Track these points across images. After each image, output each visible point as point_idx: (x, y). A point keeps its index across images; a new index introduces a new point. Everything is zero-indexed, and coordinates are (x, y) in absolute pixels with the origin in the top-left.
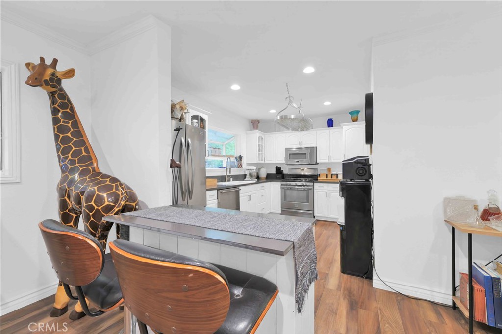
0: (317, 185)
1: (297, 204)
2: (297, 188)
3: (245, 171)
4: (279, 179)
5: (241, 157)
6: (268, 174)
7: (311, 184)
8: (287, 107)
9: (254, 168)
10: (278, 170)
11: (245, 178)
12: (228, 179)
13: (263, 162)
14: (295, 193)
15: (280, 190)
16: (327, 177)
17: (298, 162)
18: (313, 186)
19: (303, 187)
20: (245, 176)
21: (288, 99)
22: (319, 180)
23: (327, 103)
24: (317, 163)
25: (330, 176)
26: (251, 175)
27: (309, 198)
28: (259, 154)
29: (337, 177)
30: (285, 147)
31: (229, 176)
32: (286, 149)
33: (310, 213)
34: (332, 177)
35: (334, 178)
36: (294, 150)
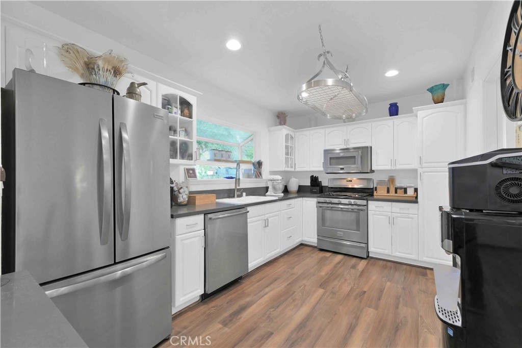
0: (372, 205)
1: (341, 231)
2: (342, 208)
3: (267, 182)
4: (315, 193)
5: (260, 164)
6: (300, 187)
7: (364, 202)
8: (321, 71)
9: (279, 177)
10: (315, 180)
11: (267, 191)
12: (239, 193)
13: (293, 169)
14: (339, 215)
15: (316, 209)
16: (388, 192)
17: (343, 169)
18: (367, 205)
19: (350, 207)
20: (267, 189)
21: (322, 59)
22: (375, 197)
23: (392, 73)
24: (372, 171)
25: (392, 190)
26: (274, 188)
27: (361, 223)
28: (287, 159)
29: (405, 192)
30: (324, 149)
31: (239, 190)
32: (325, 151)
33: (362, 247)
34: (396, 192)
35: (400, 192)
36: (338, 152)
